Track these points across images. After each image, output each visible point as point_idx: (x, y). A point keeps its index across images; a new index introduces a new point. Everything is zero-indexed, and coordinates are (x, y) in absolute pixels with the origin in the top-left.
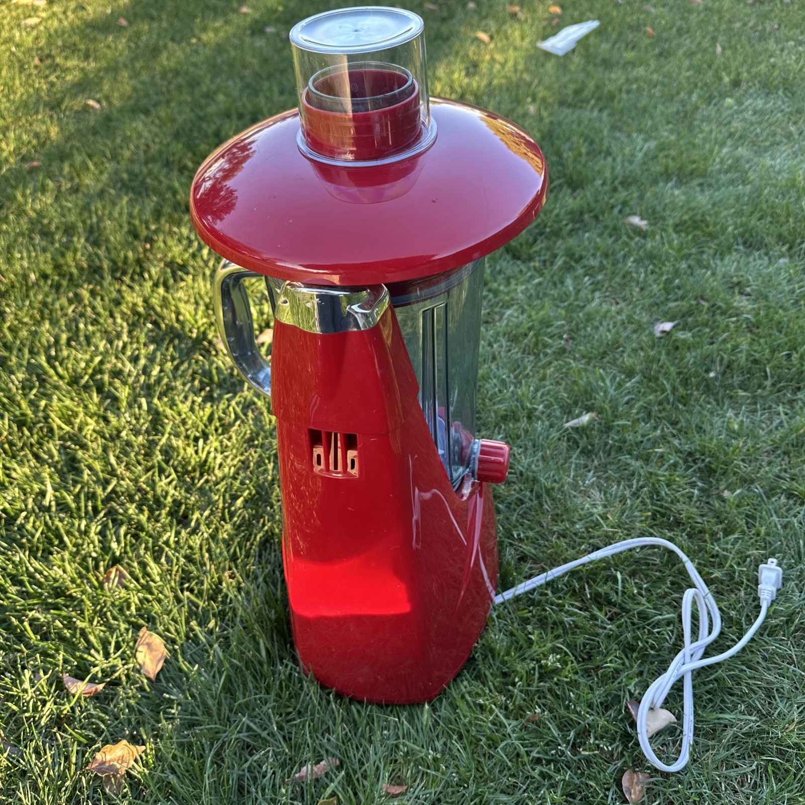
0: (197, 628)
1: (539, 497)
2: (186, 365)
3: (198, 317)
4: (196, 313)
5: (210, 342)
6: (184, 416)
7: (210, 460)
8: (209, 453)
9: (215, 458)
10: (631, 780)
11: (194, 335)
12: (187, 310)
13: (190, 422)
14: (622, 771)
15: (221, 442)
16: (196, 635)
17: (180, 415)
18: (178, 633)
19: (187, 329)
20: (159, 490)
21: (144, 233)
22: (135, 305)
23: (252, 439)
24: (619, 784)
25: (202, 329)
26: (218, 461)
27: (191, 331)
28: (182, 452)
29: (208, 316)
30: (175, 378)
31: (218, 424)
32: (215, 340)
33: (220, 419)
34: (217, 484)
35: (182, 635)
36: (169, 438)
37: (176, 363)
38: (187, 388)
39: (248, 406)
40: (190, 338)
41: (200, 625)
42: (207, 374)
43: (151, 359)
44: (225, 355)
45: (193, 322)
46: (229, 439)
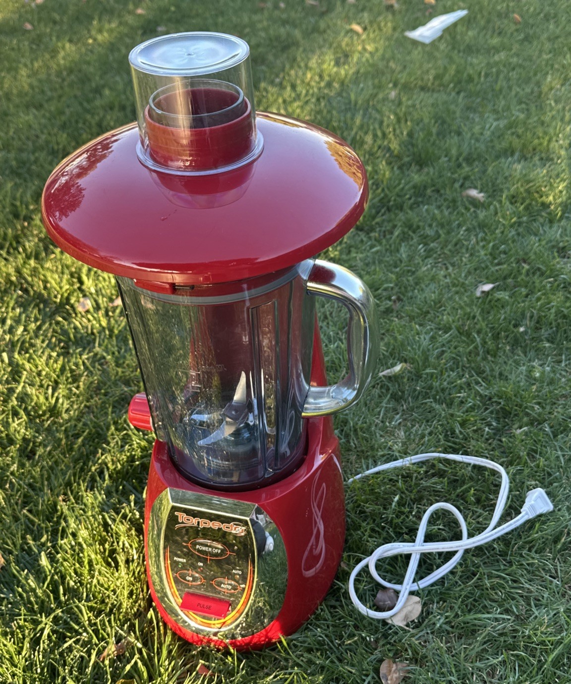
0: (31, 542)
1: (347, 436)
2: (47, 325)
3: (62, 285)
4: (61, 281)
5: (72, 306)
6: (40, 368)
7: (59, 405)
8: (57, 399)
9: (62, 404)
10: (390, 667)
11: (58, 300)
12: (53, 280)
13: (44, 373)
14: (381, 661)
15: (70, 390)
16: (30, 548)
17: (37, 367)
18: (15, 546)
19: (53, 295)
20: (12, 429)
21: (24, 212)
22: (8, 275)
23: (98, 388)
24: (377, 671)
25: (66, 295)
26: (66, 406)
27: (56, 297)
28: (35, 398)
29: (72, 284)
30: (37, 337)
31: (69, 375)
32: (76, 305)
33: (72, 371)
34: (61, 425)
35: (18, 547)
36: (24, 387)
37: (38, 323)
38: (44, 345)
39: (97, 360)
40: (55, 302)
41: (34, 540)
42: (65, 333)
43: (17, 321)
44: (83, 316)
45: (58, 289)
46: (78, 388)
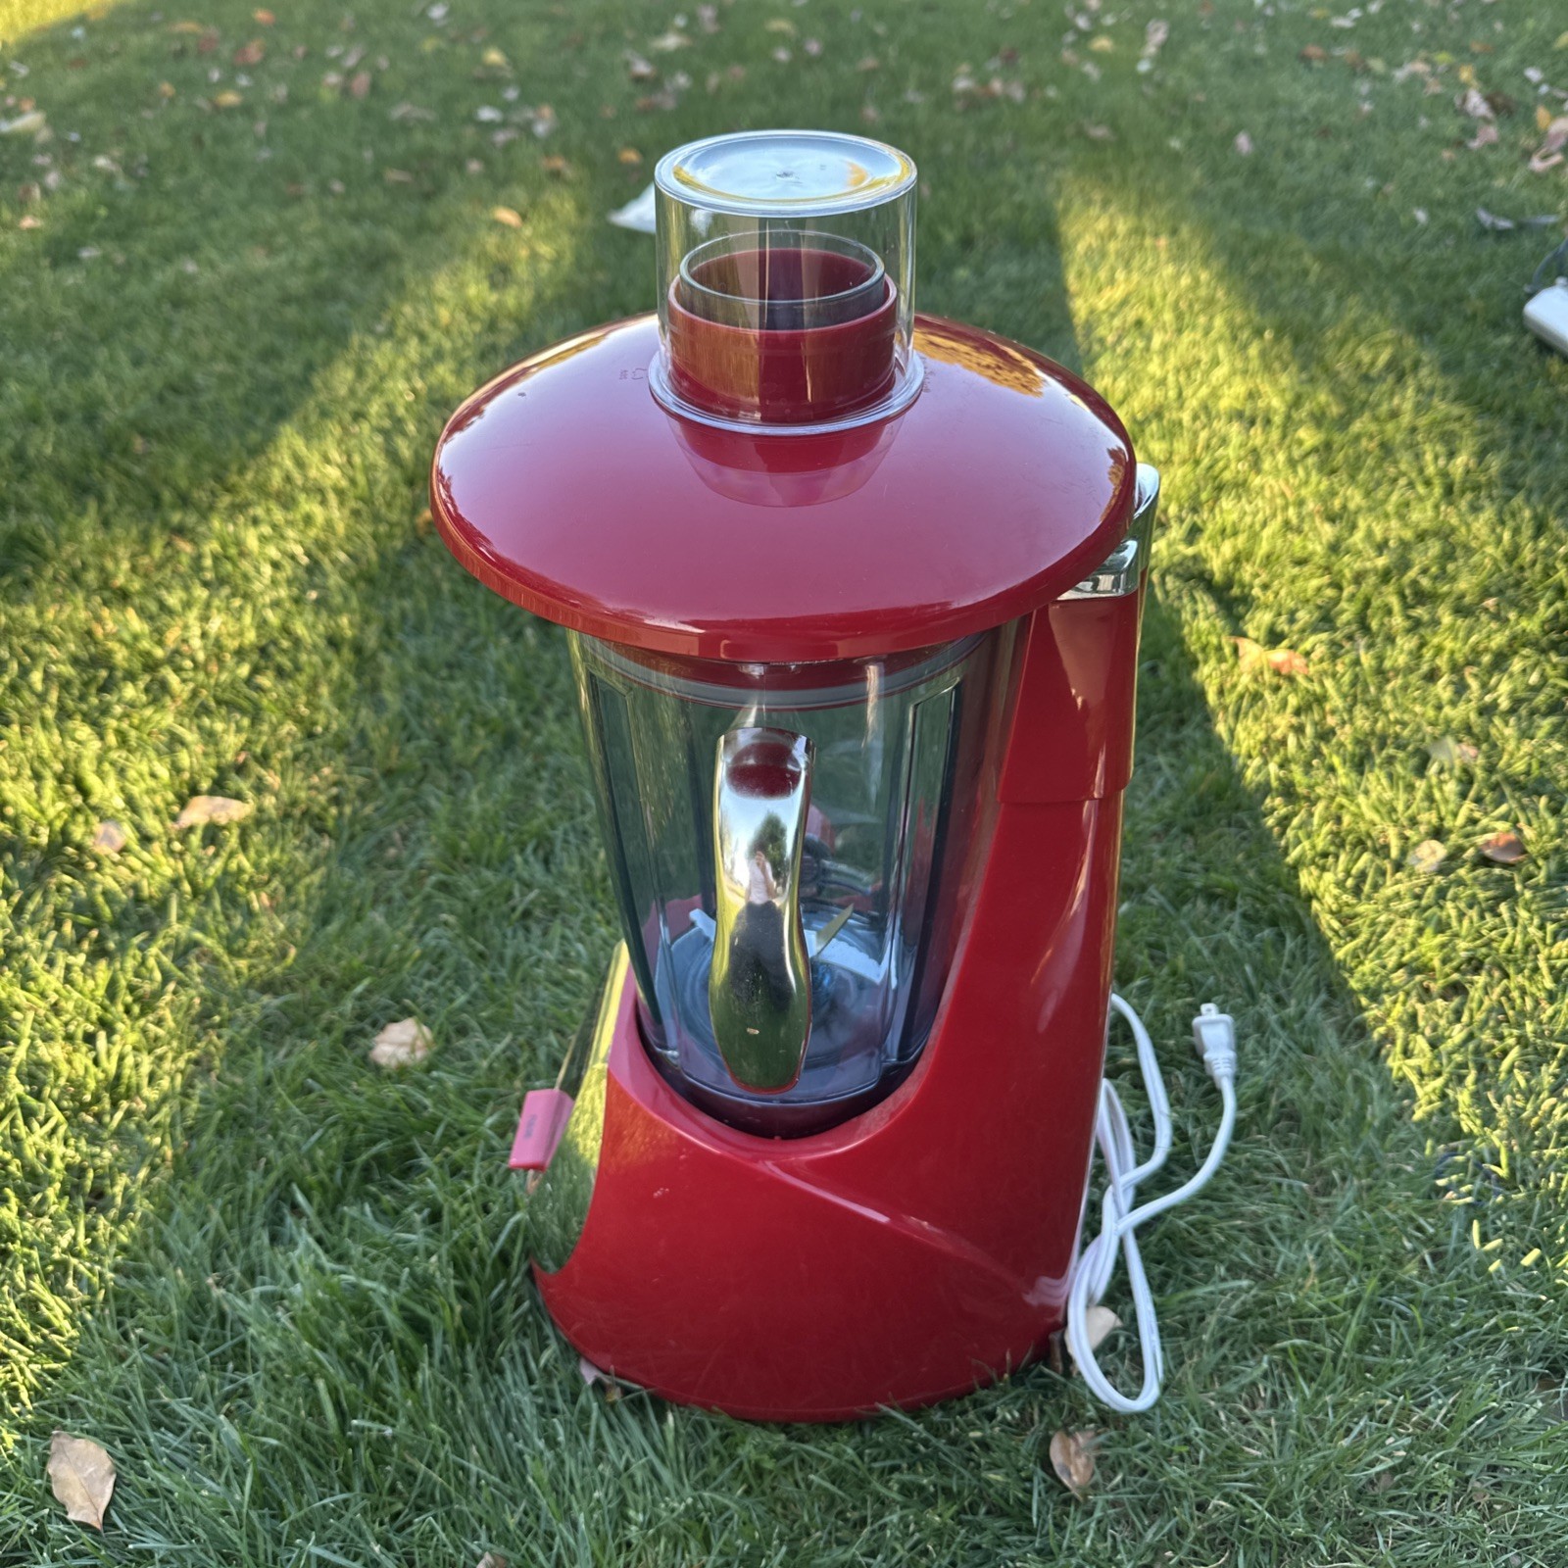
2: (38, 898)
3: (45, 803)
4: (40, 796)
5: (79, 847)
6: (53, 998)
7: (127, 1072)
8: (121, 1058)
9: (137, 1065)
10: (1066, 1449)
11: (44, 840)
12: (19, 794)
13: (70, 1006)
15: (144, 1031)
17: (43, 995)
19: (26, 830)
20: (30, 1153)
23: (204, 1016)
25: (58, 824)
26: (145, 1069)
27: (34, 833)
28: (64, 1068)
29: (66, 797)
30: (19, 930)
31: (129, 999)
32: (89, 842)
33: (132, 989)
34: (150, 1115)
36: (32, 1047)
37: (15, 899)
38: (49, 943)
39: (182, 952)
40: (36, 846)
42: (87, 907)
44: (115, 864)
45: (36, 814)
46: (159, 1022)
